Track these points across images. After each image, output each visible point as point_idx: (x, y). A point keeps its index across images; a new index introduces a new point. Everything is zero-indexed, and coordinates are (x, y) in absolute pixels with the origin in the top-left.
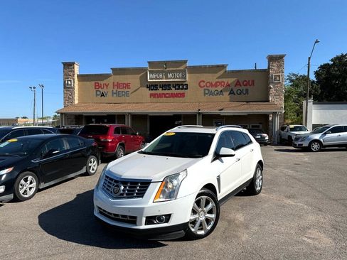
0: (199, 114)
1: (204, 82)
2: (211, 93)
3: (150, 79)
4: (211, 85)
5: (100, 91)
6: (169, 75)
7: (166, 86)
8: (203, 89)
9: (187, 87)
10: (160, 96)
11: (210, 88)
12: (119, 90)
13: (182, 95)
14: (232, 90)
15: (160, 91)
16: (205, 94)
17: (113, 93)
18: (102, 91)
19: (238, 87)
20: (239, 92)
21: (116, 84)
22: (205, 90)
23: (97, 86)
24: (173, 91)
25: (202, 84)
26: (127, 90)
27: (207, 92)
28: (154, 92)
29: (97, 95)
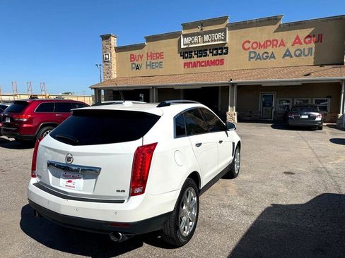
0: (233, 85)
1: (249, 42)
2: (258, 57)
3: (184, 45)
4: (260, 46)
5: (134, 64)
6: (206, 38)
7: (202, 52)
8: (248, 52)
9: (227, 51)
10: (194, 65)
11: (258, 51)
12: (153, 61)
13: (222, 62)
14: (288, 50)
15: (195, 59)
16: (250, 58)
17: (147, 65)
18: (137, 63)
19: (297, 46)
20: (298, 53)
21: (149, 54)
22: (250, 52)
23: (133, 58)
24: (211, 58)
25: (247, 46)
26: (160, 60)
27: (253, 55)
28: (188, 60)
29: (133, 68)
